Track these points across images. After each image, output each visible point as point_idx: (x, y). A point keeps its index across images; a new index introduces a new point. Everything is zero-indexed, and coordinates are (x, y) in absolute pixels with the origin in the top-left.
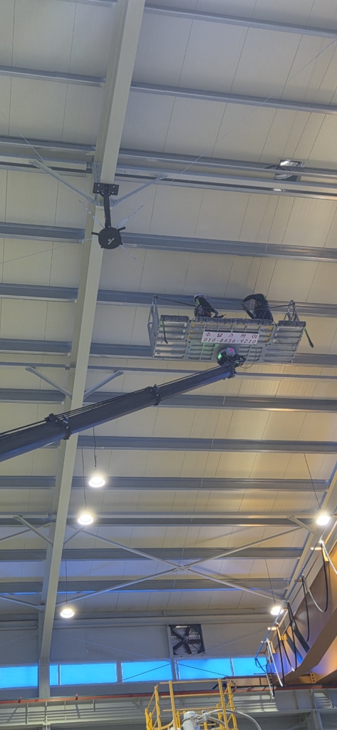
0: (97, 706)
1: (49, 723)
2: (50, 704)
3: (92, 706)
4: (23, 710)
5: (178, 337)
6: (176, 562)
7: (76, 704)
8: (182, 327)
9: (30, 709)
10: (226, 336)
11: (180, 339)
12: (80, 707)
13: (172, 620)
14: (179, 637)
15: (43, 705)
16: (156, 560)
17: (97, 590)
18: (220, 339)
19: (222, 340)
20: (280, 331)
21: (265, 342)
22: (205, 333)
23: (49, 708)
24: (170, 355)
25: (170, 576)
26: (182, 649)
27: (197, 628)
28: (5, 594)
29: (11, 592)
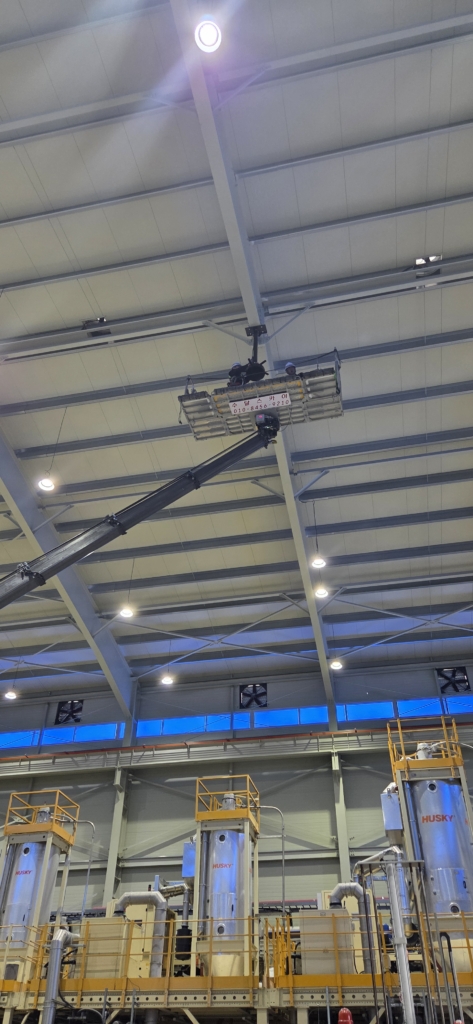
0: (374, 737)
1: (336, 751)
2: (336, 736)
3: (370, 737)
4: (315, 741)
5: (209, 414)
6: (428, 617)
7: (357, 736)
8: (206, 403)
9: (321, 740)
10: (253, 402)
11: (211, 416)
12: (360, 738)
13: (438, 665)
14: (446, 678)
15: (330, 737)
16: (407, 618)
17: (366, 645)
18: (249, 407)
19: (252, 408)
20: (311, 384)
21: (301, 399)
22: (231, 404)
23: (335, 739)
24: (209, 434)
25: (423, 629)
26: (450, 689)
27: (463, 670)
28: (294, 653)
29: (298, 651)
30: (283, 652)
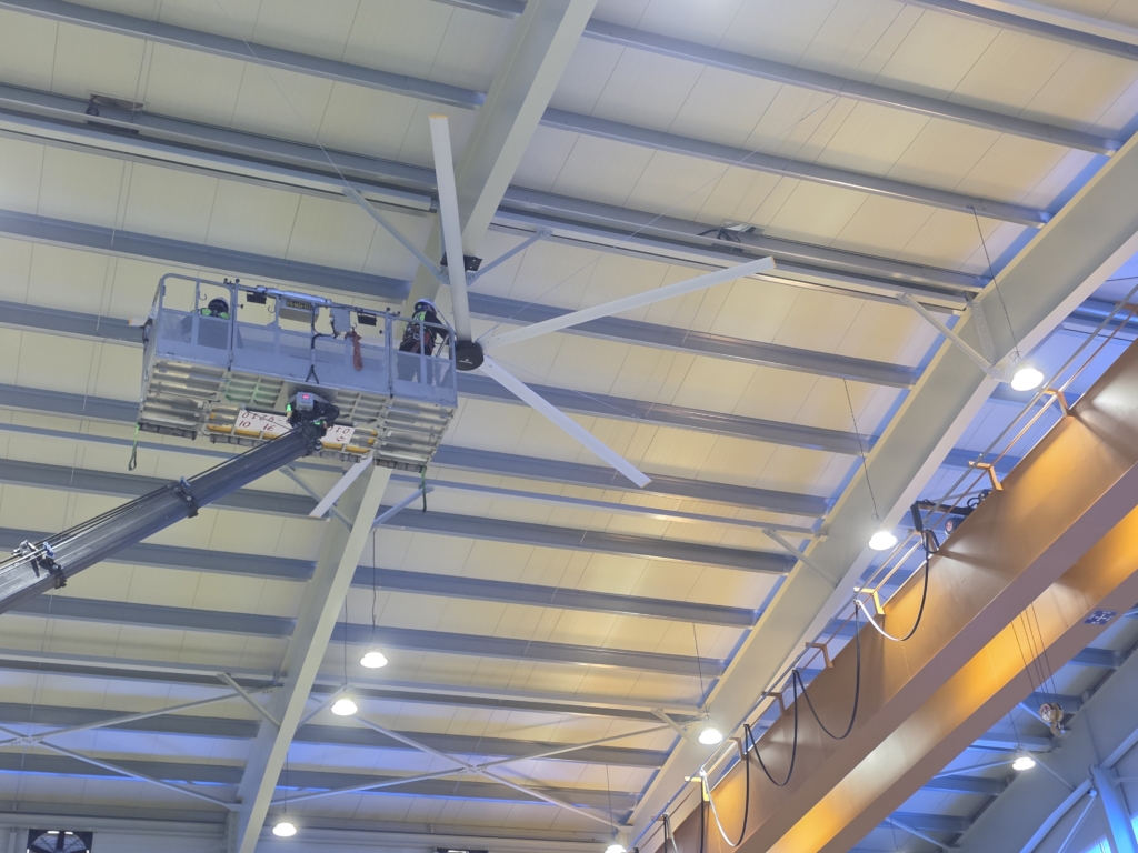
6: (463, 758)
13: (442, 842)
16: (431, 753)
28: (182, 782)
29: (189, 779)
30: (158, 777)
